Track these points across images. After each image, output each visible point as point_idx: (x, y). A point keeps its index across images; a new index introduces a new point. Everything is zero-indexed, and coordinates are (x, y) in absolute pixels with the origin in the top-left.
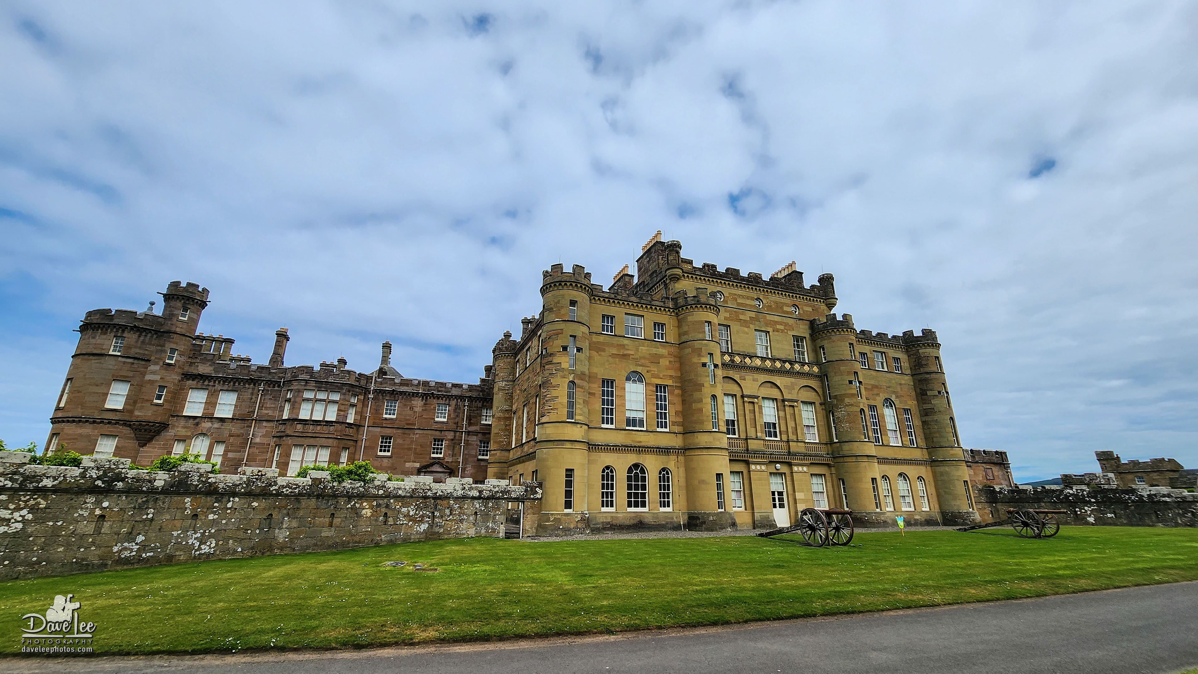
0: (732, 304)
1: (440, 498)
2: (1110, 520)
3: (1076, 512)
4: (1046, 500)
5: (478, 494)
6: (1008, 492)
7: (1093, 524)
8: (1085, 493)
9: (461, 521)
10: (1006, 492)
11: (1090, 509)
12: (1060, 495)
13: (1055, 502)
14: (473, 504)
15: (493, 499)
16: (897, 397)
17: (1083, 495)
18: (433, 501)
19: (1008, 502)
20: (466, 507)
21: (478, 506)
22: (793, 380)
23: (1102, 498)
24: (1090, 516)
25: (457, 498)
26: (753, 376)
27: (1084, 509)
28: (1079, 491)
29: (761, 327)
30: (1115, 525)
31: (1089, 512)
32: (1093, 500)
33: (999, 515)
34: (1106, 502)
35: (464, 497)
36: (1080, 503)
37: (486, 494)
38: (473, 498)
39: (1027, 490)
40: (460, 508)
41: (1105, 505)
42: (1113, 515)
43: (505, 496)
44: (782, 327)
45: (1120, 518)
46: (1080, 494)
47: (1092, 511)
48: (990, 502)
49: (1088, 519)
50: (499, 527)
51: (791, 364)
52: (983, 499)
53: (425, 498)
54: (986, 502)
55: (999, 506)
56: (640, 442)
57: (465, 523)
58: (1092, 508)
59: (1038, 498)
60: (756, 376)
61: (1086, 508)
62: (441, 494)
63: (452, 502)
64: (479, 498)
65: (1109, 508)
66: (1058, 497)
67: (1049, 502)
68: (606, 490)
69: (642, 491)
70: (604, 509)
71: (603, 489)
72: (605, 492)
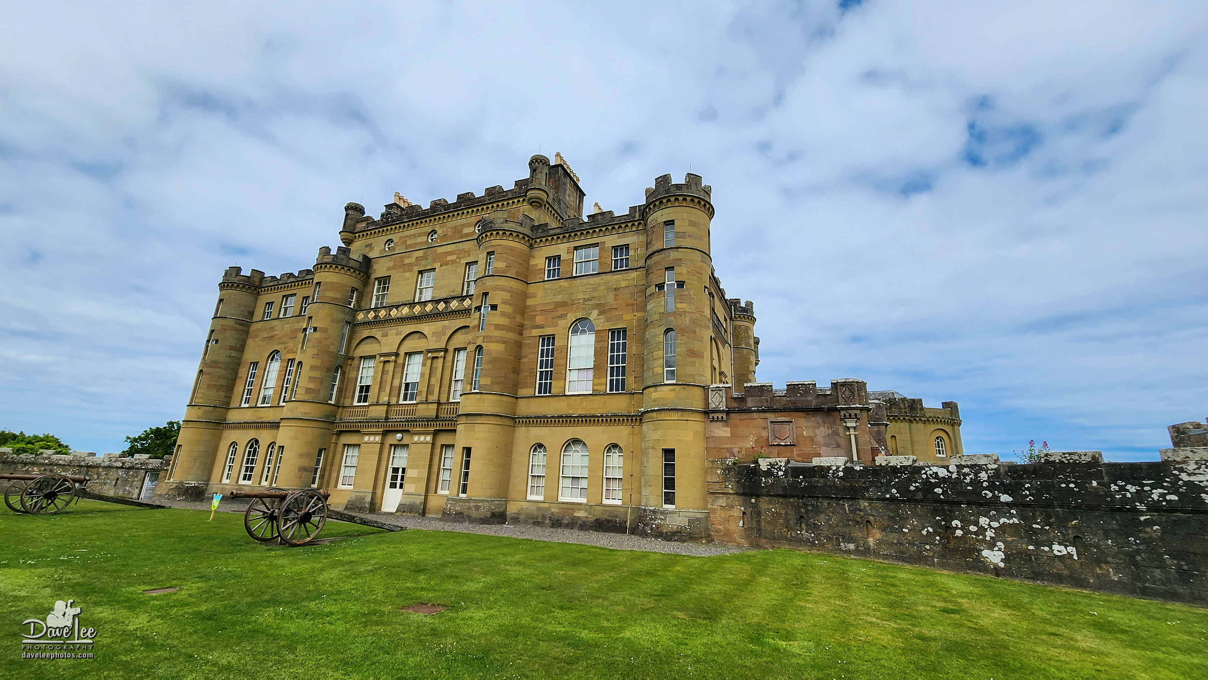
0: (400, 250)
1: (91, 466)
2: (1058, 564)
3: (949, 528)
4: (871, 493)
5: (121, 465)
6: (786, 472)
7: (997, 572)
8: (983, 476)
9: (105, 484)
10: (781, 473)
11: (995, 524)
12: (910, 481)
13: (893, 499)
14: (117, 472)
15: (134, 469)
16: (601, 313)
17: (976, 482)
18: (86, 469)
19: (784, 496)
20: (111, 473)
21: (120, 474)
22: (446, 323)
23: (1037, 493)
24: (991, 546)
25: (104, 467)
26: (398, 329)
27: (976, 524)
28: (966, 470)
29: (426, 266)
30: (1079, 583)
31: (990, 534)
32: (1005, 498)
33: (759, 523)
34: (1048, 504)
35: (110, 467)
36: (969, 503)
37: (127, 465)
38: (117, 468)
39: (829, 468)
40: (106, 474)
41: (1048, 516)
42: (1072, 550)
43: (143, 467)
44: (454, 257)
45: (1100, 560)
46: (968, 480)
47: (1002, 530)
48: (744, 494)
49: (985, 553)
50: (134, 490)
51: (446, 303)
52: (730, 487)
53: (80, 466)
54: (736, 494)
55: (764, 504)
56: (261, 418)
57: (107, 485)
58: (1002, 520)
59: (852, 488)
60: (400, 328)
61: (983, 521)
62: (92, 464)
63: (101, 470)
64: (122, 468)
65: (1062, 523)
66: (903, 488)
67: (878, 499)
68: (231, 464)
69: (254, 465)
70: (225, 481)
71: (229, 463)
72: (230, 466)
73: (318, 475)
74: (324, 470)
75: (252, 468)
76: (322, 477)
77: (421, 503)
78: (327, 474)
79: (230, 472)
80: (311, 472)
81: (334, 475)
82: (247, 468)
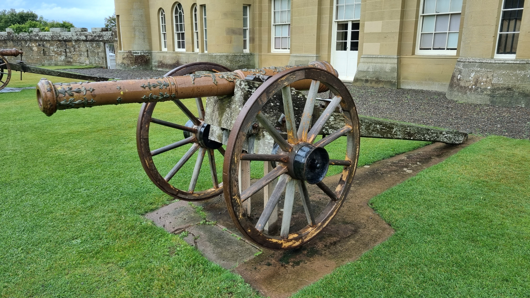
1: (66, 40)
9: (81, 55)
14: (84, 44)
18: (63, 43)
20: (81, 46)
21: (87, 45)
35: (79, 40)
38: (84, 41)
40: (78, 47)
50: (101, 60)
53: (59, 40)
57: (83, 56)
63: (73, 43)
68: (164, 32)
69: (183, 32)
70: (164, 49)
71: (163, 31)
72: (164, 34)
73: (248, 39)
74: (252, 32)
75: (183, 34)
76: (252, 40)
77: (392, 70)
78: (257, 36)
79: (166, 40)
80: (240, 34)
81: (265, 37)
82: (178, 34)
